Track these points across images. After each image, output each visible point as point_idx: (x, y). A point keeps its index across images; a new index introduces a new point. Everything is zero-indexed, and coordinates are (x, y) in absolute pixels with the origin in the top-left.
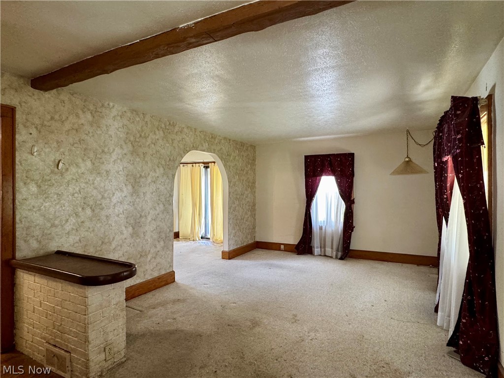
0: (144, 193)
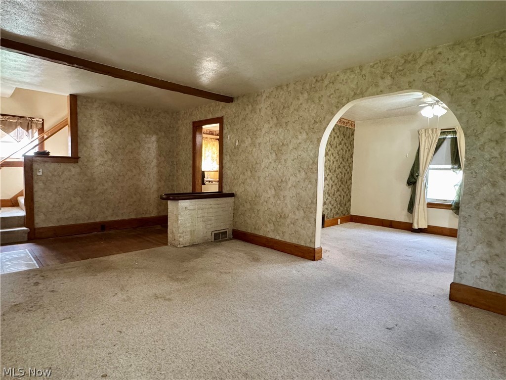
0: (285, 160)
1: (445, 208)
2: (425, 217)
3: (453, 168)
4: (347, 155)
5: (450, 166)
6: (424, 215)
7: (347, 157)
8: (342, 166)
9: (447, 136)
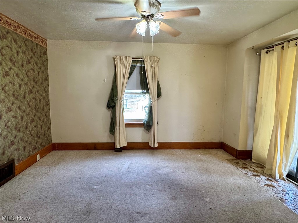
1: (138, 126)
2: (124, 137)
3: (143, 93)
4: (41, 77)
5: (140, 91)
6: (124, 134)
7: (41, 79)
8: (34, 90)
9: (136, 64)
